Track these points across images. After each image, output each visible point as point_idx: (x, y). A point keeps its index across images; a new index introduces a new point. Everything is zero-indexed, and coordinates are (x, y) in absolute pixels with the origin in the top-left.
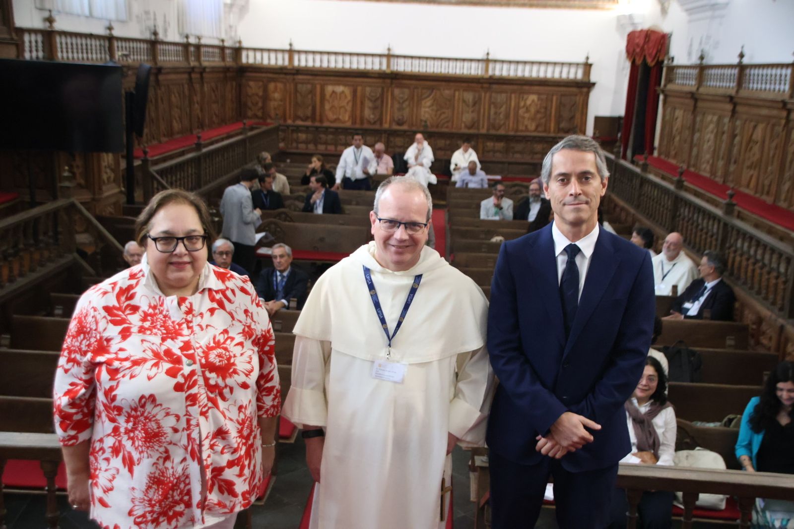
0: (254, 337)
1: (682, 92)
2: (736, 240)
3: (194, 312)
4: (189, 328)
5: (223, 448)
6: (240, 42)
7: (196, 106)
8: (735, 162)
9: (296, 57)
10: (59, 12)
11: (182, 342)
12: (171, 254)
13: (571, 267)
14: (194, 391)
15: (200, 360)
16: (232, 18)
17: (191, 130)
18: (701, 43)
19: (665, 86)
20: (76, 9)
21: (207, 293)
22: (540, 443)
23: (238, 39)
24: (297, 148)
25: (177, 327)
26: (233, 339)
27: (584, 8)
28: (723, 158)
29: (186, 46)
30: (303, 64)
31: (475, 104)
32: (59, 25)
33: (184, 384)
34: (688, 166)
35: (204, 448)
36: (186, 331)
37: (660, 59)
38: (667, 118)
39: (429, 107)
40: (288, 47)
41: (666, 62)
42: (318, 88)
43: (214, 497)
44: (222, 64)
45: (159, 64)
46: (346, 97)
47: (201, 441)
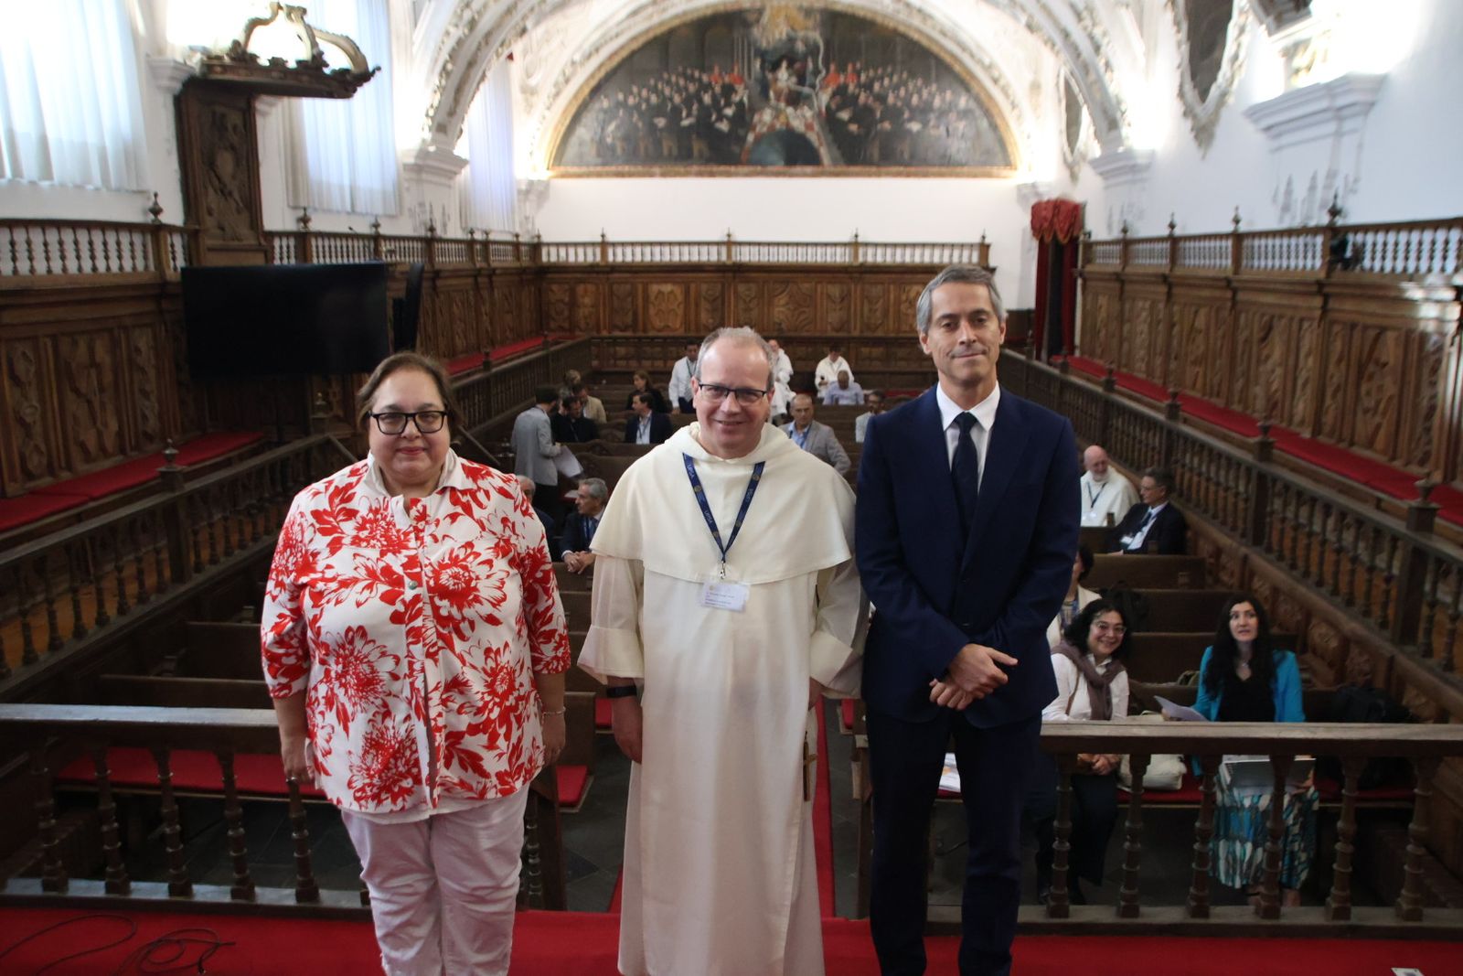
0: (511, 555)
1: (1105, 274)
2: (1184, 453)
3: (428, 519)
4: (417, 538)
5: (462, 706)
6: (539, 237)
7: (485, 317)
8: (1176, 358)
9: (610, 251)
10: (315, 210)
11: (406, 556)
12: (399, 436)
13: (966, 446)
14: (418, 623)
15: (428, 582)
16: (529, 208)
17: (479, 348)
18: (1122, 212)
19: (1083, 267)
20: (336, 204)
21: (448, 495)
22: (934, 691)
23: (536, 233)
24: (615, 366)
25: (402, 537)
26: (478, 555)
27: (975, 176)
28: (1160, 354)
29: (471, 243)
30: (619, 259)
31: (843, 299)
32: (315, 225)
33: (406, 612)
34: (1119, 367)
35: (431, 703)
36: (413, 543)
37: (1075, 234)
38: (1088, 307)
39: (783, 306)
40: (599, 239)
41: (1082, 238)
42: (640, 287)
43: (452, 774)
44: (517, 264)
45: (437, 267)
46: (675, 296)
47: (426, 693)
